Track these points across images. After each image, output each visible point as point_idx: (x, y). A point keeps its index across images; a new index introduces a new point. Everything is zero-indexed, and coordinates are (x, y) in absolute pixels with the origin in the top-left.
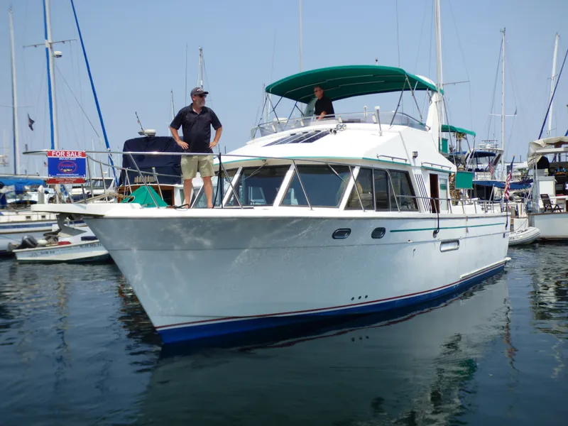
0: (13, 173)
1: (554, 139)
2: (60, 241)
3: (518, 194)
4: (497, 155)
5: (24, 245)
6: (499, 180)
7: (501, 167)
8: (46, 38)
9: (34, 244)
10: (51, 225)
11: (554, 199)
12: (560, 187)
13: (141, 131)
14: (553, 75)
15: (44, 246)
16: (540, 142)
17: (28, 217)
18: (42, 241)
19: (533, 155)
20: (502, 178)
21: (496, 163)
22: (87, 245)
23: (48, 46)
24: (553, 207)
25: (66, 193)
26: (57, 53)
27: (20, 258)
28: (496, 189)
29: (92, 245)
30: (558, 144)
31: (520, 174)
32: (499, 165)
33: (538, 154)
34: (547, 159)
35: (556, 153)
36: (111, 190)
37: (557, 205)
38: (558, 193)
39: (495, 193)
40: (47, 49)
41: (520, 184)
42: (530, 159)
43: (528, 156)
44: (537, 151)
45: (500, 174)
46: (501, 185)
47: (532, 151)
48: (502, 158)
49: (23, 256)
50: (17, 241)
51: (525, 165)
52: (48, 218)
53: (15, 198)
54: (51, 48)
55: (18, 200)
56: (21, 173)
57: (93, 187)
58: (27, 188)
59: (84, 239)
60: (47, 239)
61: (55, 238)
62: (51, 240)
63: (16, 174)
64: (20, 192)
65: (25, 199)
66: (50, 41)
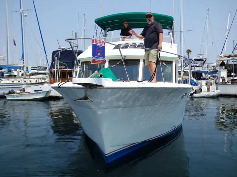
0: (7, 63)
1: (227, 54)
2: (25, 91)
3: (212, 76)
4: (204, 60)
5: (10, 93)
6: (205, 71)
8: (21, 8)
9: (14, 93)
10: (22, 85)
11: (226, 79)
12: (229, 74)
13: (59, 47)
14: (227, 28)
16: (222, 55)
17: (13, 82)
18: (17, 91)
19: (219, 61)
22: (35, 93)
23: (21, 12)
24: (226, 82)
25: (28, 72)
26: (25, 14)
28: (204, 74)
29: (37, 93)
30: (229, 57)
31: (213, 68)
32: (205, 65)
33: (221, 60)
34: (224, 62)
35: (228, 60)
37: (228, 81)
38: (228, 76)
39: (203, 76)
40: (21, 13)
41: (213, 72)
42: (217, 62)
46: (206, 73)
47: (218, 59)
48: (206, 62)
49: (9, 97)
50: (7, 91)
51: (215, 64)
52: (21, 82)
53: (7, 73)
54: (23, 13)
55: (9, 74)
56: (10, 64)
57: (39, 70)
58: (12, 69)
59: (35, 91)
60: (21, 90)
61: (24, 90)
62: (22, 91)
63: (8, 64)
64: (9, 71)
65: (12, 74)
66: (22, 10)
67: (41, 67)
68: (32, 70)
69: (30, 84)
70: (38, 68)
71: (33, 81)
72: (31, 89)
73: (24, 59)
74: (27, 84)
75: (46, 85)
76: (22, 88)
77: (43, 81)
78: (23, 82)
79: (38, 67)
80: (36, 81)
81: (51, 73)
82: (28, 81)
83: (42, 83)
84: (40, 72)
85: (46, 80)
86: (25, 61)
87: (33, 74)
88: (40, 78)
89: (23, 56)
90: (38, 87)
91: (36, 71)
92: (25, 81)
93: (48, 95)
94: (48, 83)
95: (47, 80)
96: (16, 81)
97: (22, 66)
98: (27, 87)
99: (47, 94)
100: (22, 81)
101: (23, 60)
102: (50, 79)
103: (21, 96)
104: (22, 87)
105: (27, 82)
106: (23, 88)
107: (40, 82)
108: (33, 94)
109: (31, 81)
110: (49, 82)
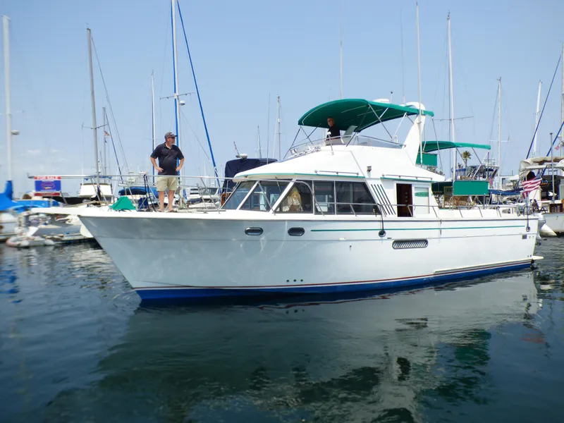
1: (539, 158)
3: (511, 199)
4: (494, 170)
6: (496, 189)
7: (497, 180)
8: (175, 92)
11: (540, 203)
12: (545, 194)
13: (237, 154)
14: (538, 111)
16: (529, 160)
19: (524, 170)
20: (498, 187)
21: (493, 176)
23: (176, 97)
24: (540, 209)
25: (186, 198)
26: (182, 102)
28: (493, 196)
30: (541, 163)
31: (512, 184)
32: (496, 178)
33: (528, 170)
34: (533, 173)
35: (539, 169)
36: (217, 196)
37: (542, 208)
38: (543, 198)
39: (493, 198)
40: (175, 100)
41: (512, 191)
42: (521, 173)
43: (520, 171)
44: (527, 168)
45: (497, 184)
46: (497, 192)
47: (523, 167)
48: (498, 173)
51: (517, 177)
54: (178, 99)
57: (204, 194)
66: (178, 94)
67: (207, 189)
68: (191, 194)
70: (202, 191)
81: (223, 198)
84: (205, 197)
87: (193, 201)
91: (198, 196)
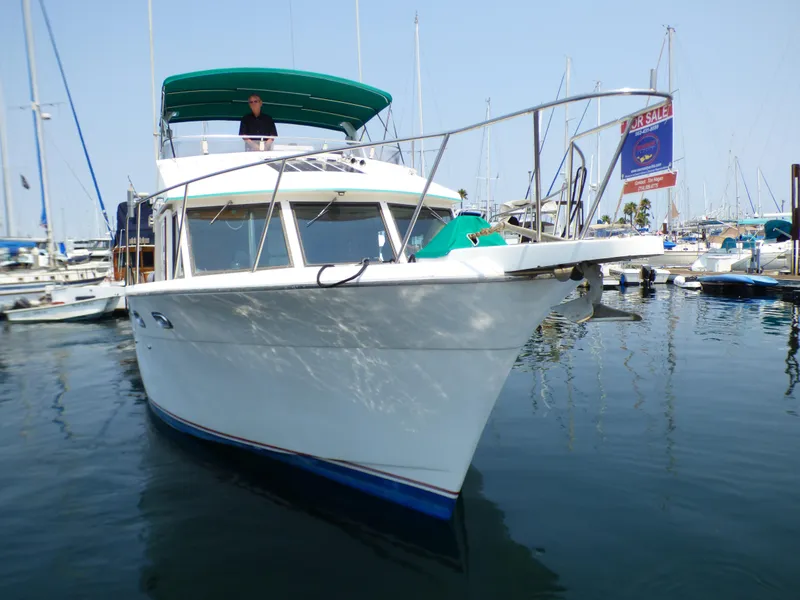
0: (6, 235)
2: (54, 301)
5: (17, 306)
8: (33, 99)
9: (28, 305)
10: (44, 286)
15: (36, 306)
17: (21, 279)
18: (34, 302)
22: (79, 304)
23: (35, 109)
26: (46, 115)
27: (12, 318)
29: (84, 304)
40: (34, 112)
49: (15, 316)
50: (9, 302)
52: (41, 279)
53: (9, 260)
54: (39, 110)
55: (13, 262)
56: (14, 236)
57: (95, 248)
58: (22, 249)
59: (78, 298)
60: (41, 299)
61: (49, 299)
62: (44, 301)
63: (9, 236)
64: (14, 254)
65: (21, 260)
66: (37, 103)
67: (99, 241)
68: (76, 249)
69: (65, 284)
70: (92, 245)
71: (74, 277)
72: (67, 296)
73: (46, 223)
74: (58, 283)
75: (104, 284)
76: (43, 295)
77: (99, 275)
78: (47, 278)
79: (92, 241)
80: (82, 275)
81: (116, 255)
82: (60, 277)
83: (96, 281)
84: (96, 253)
85: (107, 274)
86: (50, 229)
87: (79, 260)
88: (92, 269)
89: (44, 217)
90: (85, 290)
91: (85, 252)
92: (53, 277)
93: (113, 308)
94: (109, 279)
95: (110, 273)
96: (28, 277)
97: (43, 240)
98: (56, 290)
99: (108, 304)
100: (44, 276)
101: (46, 227)
102: (116, 269)
103: (45, 311)
104: (43, 292)
105: (57, 279)
106: (47, 293)
107: (91, 277)
108: (73, 305)
109: (67, 277)
110: (113, 276)
